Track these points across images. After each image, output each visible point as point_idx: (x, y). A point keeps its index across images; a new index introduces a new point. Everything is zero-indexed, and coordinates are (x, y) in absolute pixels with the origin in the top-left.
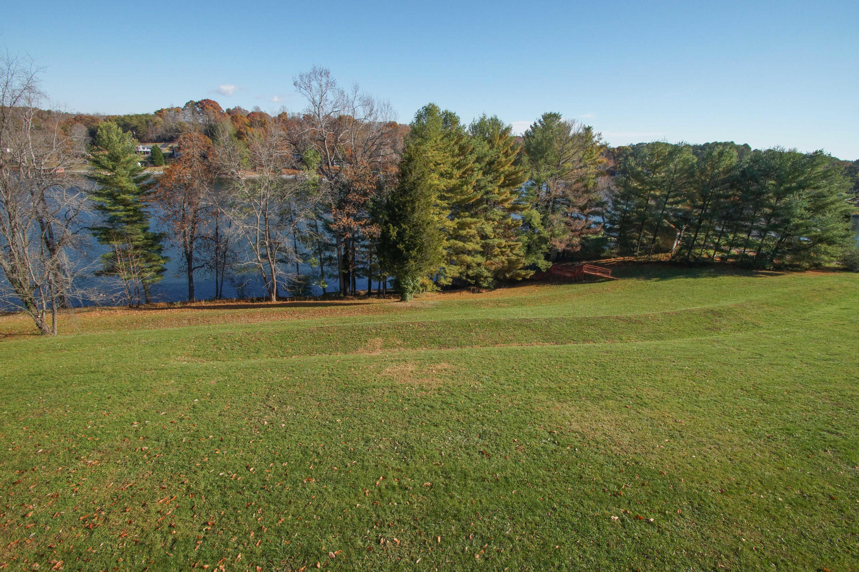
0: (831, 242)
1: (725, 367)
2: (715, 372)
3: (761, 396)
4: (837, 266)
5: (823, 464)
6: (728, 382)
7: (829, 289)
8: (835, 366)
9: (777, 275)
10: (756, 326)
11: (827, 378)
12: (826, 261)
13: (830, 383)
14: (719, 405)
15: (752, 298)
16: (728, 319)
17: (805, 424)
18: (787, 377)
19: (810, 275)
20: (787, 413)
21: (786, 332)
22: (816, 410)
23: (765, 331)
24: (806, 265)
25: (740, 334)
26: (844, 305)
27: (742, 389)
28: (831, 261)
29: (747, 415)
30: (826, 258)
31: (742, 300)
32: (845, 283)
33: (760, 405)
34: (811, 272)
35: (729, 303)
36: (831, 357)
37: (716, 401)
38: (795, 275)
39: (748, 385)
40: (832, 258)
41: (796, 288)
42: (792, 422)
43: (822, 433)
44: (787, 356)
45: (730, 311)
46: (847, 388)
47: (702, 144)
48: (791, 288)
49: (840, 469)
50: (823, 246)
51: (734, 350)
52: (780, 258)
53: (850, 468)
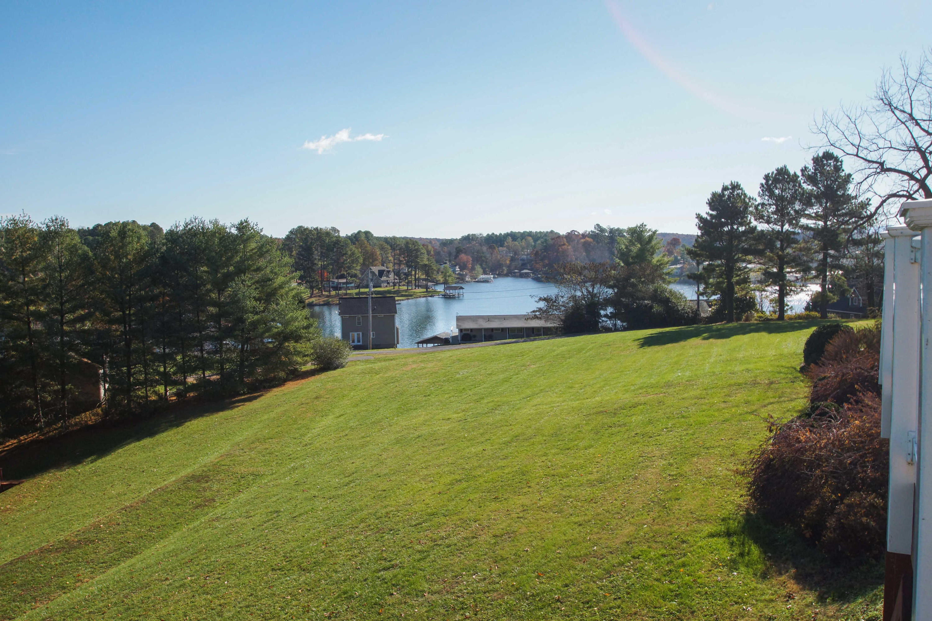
0: (297, 338)
1: (242, 551)
2: (230, 564)
3: (299, 566)
4: (313, 367)
5: (396, 612)
6: (252, 569)
7: (317, 398)
8: (358, 487)
9: (255, 398)
10: (257, 476)
11: (356, 505)
12: (301, 364)
13: (362, 510)
14: (253, 609)
15: (238, 439)
16: (219, 481)
17: (360, 575)
18: (317, 525)
19: (291, 386)
20: (336, 572)
21: (295, 469)
22: (362, 550)
23: (270, 478)
24: (282, 374)
25: (242, 495)
26: (337, 412)
27: (273, 570)
28: (305, 363)
29: (294, 603)
30: (299, 359)
31: (225, 447)
32: (329, 386)
33: (303, 579)
34: (291, 383)
35: (212, 457)
36: (351, 478)
37: (247, 606)
38: (276, 392)
39: (278, 560)
40: (305, 358)
41: (282, 409)
42: (345, 580)
43: (379, 574)
44: (306, 499)
45: (216, 468)
46: (378, 507)
47: (91, 227)
48: (279, 410)
49: (413, 607)
50: (291, 345)
51: (244, 521)
52: (251, 374)
53: (421, 600)
